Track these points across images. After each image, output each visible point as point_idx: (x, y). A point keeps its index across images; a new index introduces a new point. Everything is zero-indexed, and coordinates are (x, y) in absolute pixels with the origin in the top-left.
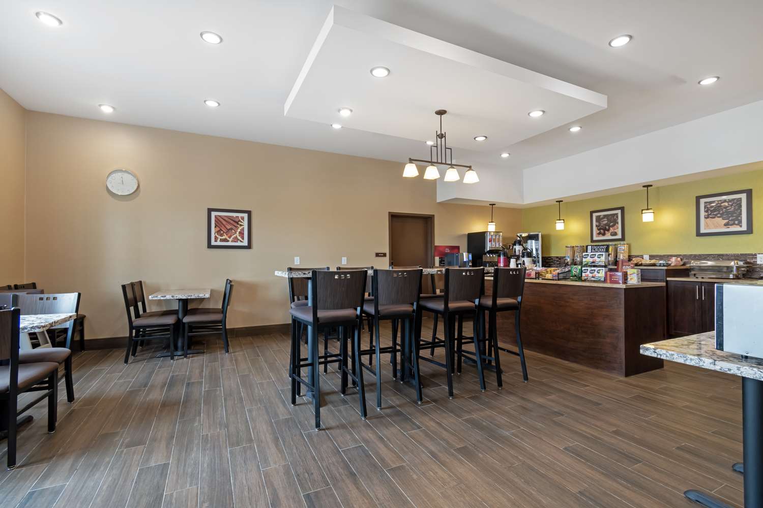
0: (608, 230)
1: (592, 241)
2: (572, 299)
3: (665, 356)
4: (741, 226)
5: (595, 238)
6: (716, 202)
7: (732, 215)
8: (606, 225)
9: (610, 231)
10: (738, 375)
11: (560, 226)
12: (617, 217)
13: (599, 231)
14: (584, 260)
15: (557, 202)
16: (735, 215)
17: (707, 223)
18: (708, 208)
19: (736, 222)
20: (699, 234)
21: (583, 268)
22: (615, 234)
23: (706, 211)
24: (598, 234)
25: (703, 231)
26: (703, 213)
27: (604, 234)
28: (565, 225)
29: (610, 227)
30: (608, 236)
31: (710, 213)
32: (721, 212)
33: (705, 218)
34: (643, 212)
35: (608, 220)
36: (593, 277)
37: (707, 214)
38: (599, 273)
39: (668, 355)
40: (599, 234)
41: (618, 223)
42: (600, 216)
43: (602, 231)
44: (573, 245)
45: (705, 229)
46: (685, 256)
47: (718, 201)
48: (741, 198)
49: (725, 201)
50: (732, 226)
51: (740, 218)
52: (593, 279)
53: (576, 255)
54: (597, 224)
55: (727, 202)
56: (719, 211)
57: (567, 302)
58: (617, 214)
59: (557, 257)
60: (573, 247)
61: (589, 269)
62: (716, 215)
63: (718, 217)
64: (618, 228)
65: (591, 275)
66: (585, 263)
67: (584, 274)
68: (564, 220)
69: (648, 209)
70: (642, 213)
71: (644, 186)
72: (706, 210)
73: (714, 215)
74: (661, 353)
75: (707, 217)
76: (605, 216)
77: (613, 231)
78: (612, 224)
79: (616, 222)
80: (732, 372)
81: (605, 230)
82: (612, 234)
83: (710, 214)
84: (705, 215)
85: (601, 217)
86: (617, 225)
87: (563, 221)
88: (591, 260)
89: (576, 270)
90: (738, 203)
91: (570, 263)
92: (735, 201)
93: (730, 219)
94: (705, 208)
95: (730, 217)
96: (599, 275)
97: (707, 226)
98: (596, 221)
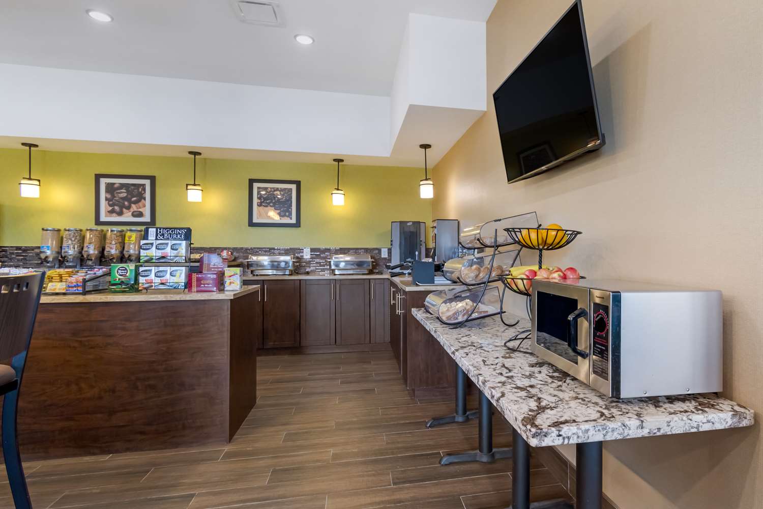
0: (128, 208)
1: (98, 222)
2: (124, 329)
3: (575, 437)
4: (291, 219)
5: (103, 218)
6: (270, 189)
7: (283, 206)
8: (124, 199)
9: (132, 210)
10: (668, 433)
11: (29, 191)
12: (144, 190)
13: (111, 208)
14: (143, 253)
15: (23, 144)
16: (286, 206)
17: (259, 212)
18: (261, 194)
19: (287, 214)
20: (251, 224)
21: (141, 269)
22: (141, 215)
23: (259, 198)
24: (108, 212)
25: (255, 220)
26: (256, 201)
27: (120, 214)
28: (40, 190)
29: (131, 203)
30: (127, 217)
31: (262, 200)
32: (274, 201)
33: (258, 205)
34: (189, 187)
35: (128, 192)
36: (162, 284)
37: (259, 201)
38: (174, 276)
39: (580, 434)
40: (112, 212)
41: (145, 199)
42: (115, 184)
43: (117, 208)
44: (57, 227)
45: (258, 218)
46: (235, 249)
47: (271, 188)
48: (291, 189)
49: (277, 190)
50: (284, 218)
51: (290, 210)
52: (162, 287)
53: (65, 244)
54: (109, 196)
55: (280, 191)
56: (272, 200)
57: (110, 336)
58: (144, 185)
59: (18, 248)
60: (59, 230)
61: (154, 270)
62: (269, 204)
63: (271, 206)
64: (144, 206)
65: (158, 280)
66: (146, 259)
67: (142, 280)
68: (39, 181)
69: (195, 185)
70: (187, 189)
71: (190, 153)
72: (259, 196)
73: (266, 203)
74: (570, 435)
75: (260, 205)
76: (122, 186)
77: (136, 210)
78: (134, 199)
79: (141, 197)
80: (662, 432)
81: (122, 207)
82: (135, 213)
83: (263, 202)
84: (258, 203)
85: (116, 186)
86: (143, 200)
87: (37, 183)
88: (159, 253)
89: (119, 273)
90: (289, 193)
91: (50, 259)
92: (287, 191)
93: (282, 210)
94: (258, 194)
95: (281, 208)
96: (175, 279)
97: (260, 215)
98: (107, 191)
